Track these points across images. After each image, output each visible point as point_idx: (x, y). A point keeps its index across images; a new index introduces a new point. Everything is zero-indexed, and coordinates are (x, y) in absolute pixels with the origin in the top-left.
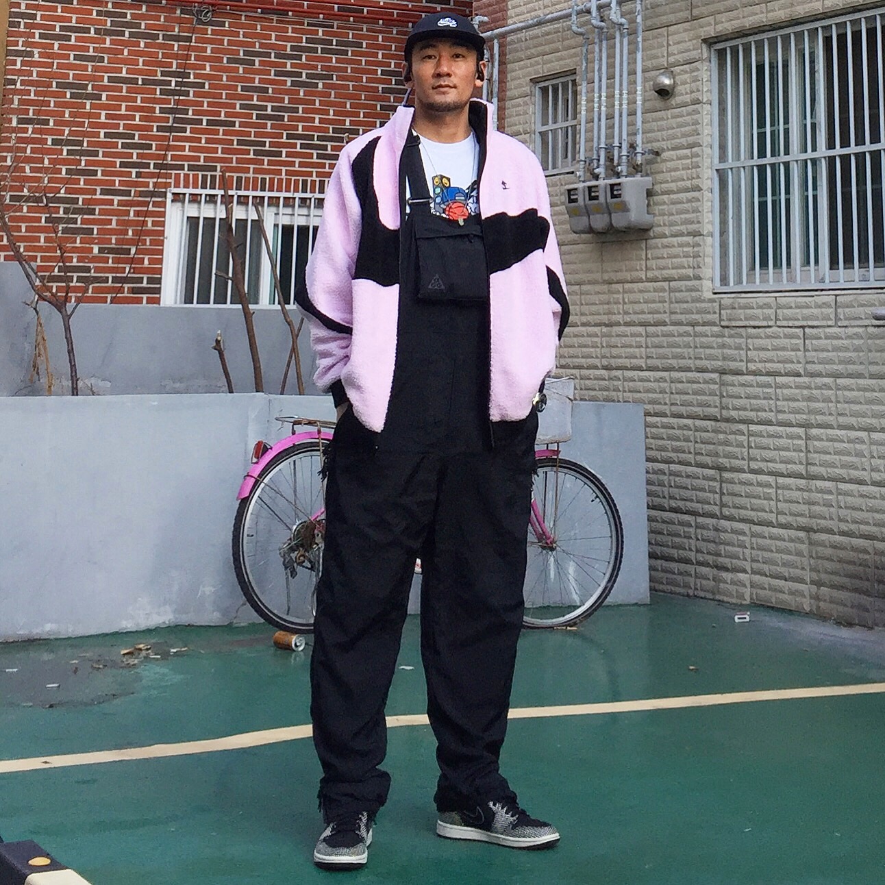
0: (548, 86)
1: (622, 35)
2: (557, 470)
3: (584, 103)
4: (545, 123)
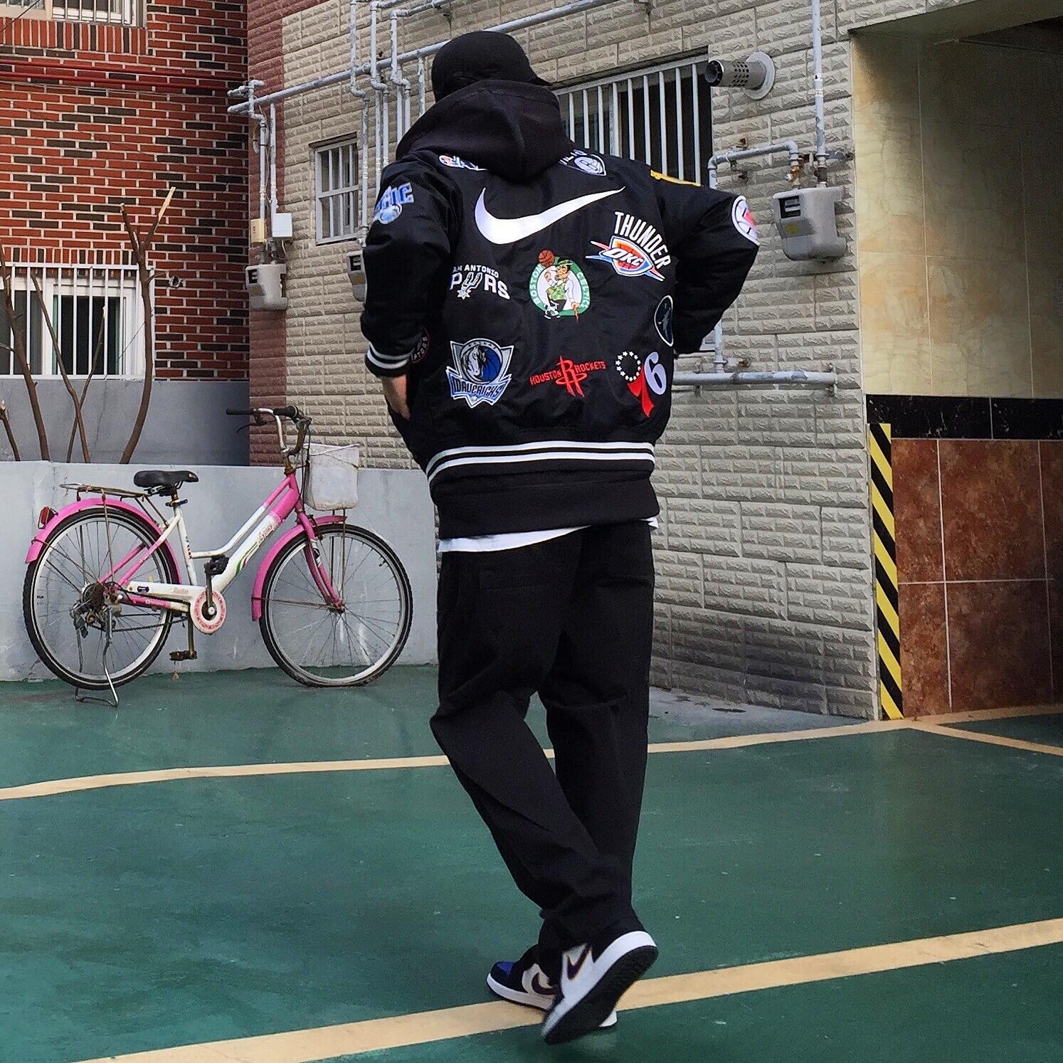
0: (328, 151)
1: (404, 97)
2: (344, 534)
3: (365, 167)
4: (325, 189)
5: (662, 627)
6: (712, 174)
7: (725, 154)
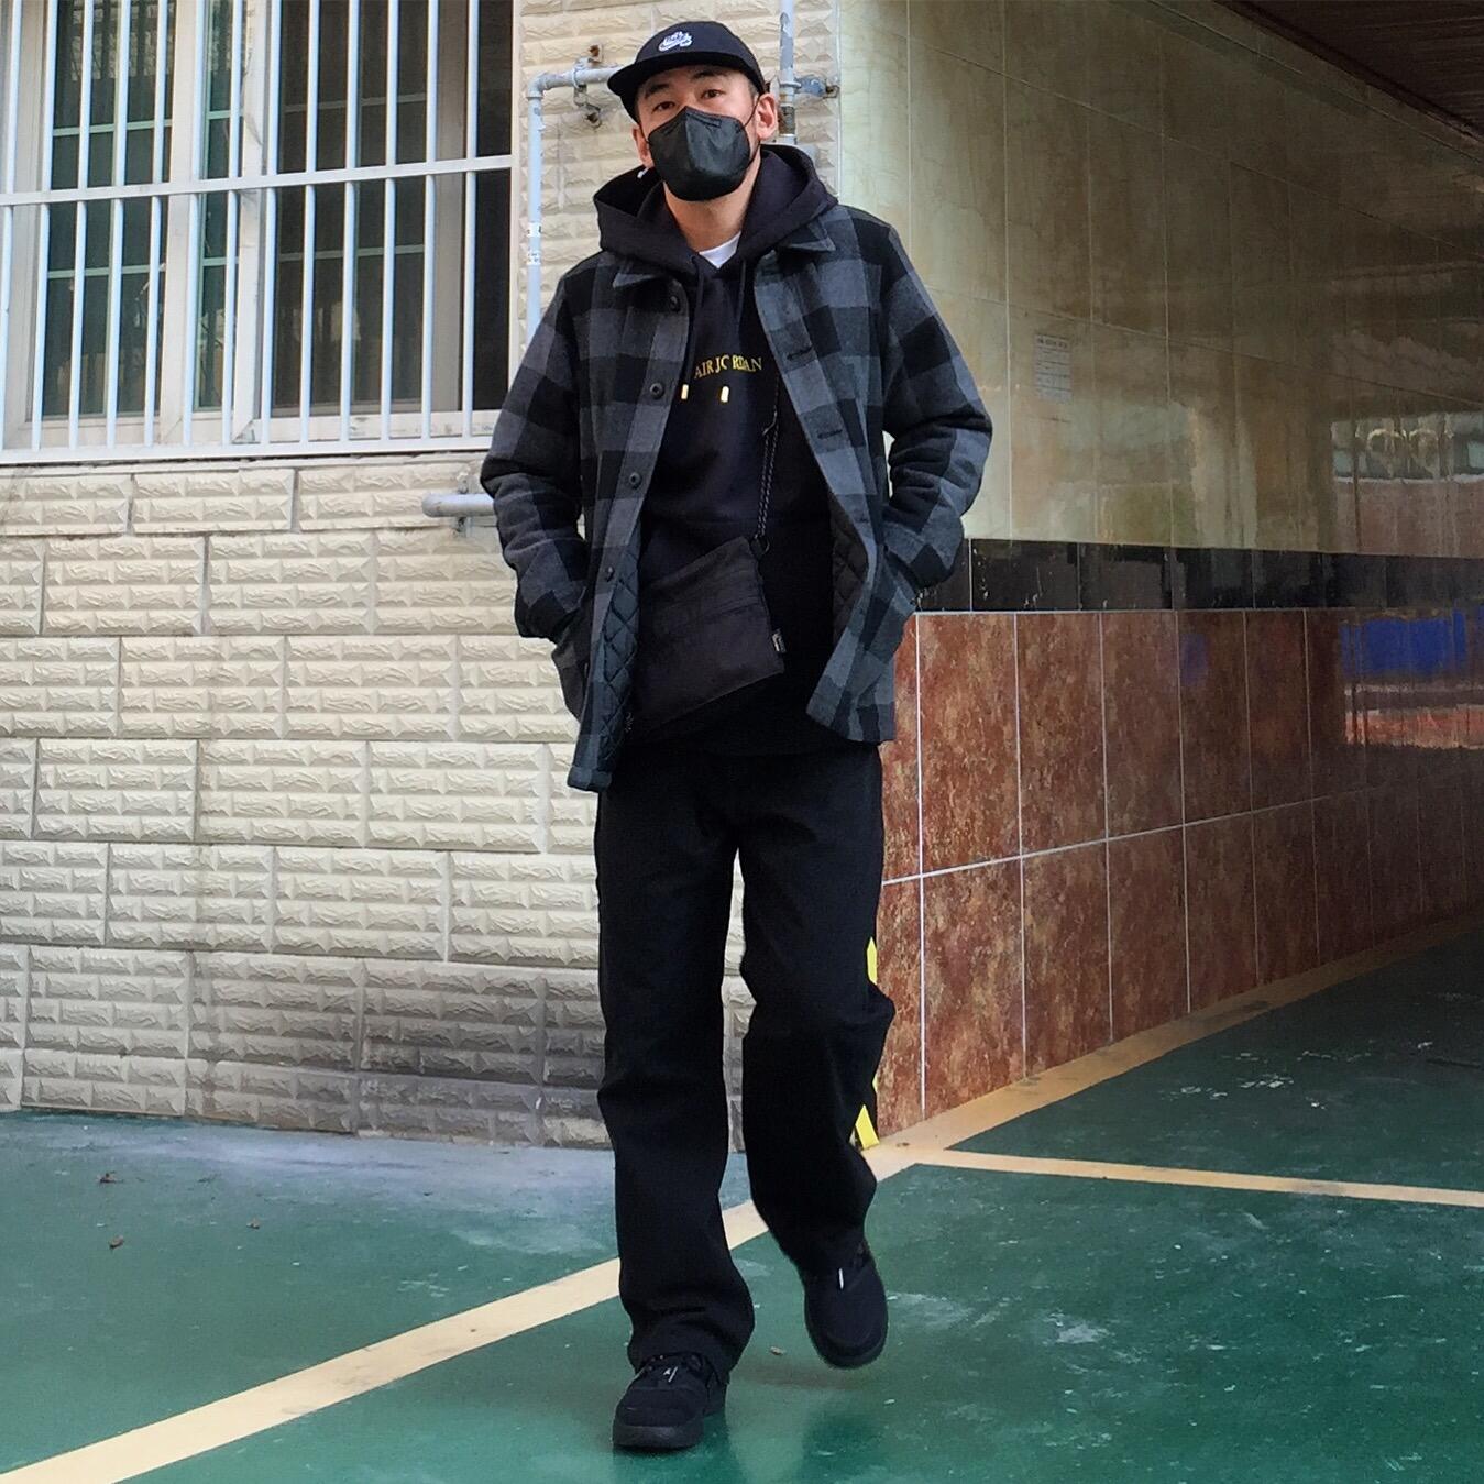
5: (340, 1008)
6: (535, 109)
7: (568, 71)
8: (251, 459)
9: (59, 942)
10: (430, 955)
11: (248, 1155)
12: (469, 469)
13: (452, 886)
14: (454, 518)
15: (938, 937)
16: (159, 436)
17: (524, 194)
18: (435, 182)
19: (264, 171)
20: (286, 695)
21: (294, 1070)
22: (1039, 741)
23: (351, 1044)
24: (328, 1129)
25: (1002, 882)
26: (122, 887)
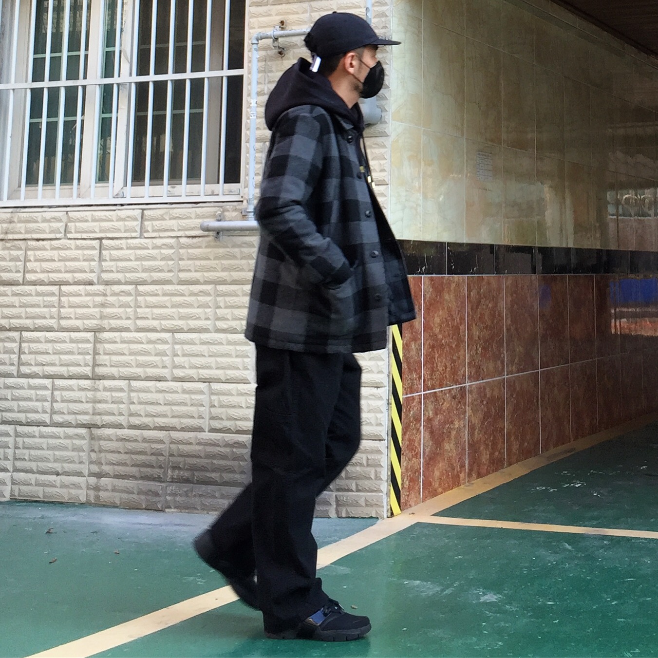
5: (157, 453)
6: (255, 49)
7: (270, 32)
8: (122, 205)
9: (28, 424)
10: (200, 429)
11: (114, 521)
12: (222, 210)
13: (210, 399)
14: (214, 232)
15: (429, 420)
16: (80, 194)
17: (249, 87)
18: (209, 81)
19: (131, 75)
20: (136, 312)
21: (136, 482)
22: (476, 333)
23: (163, 470)
24: (151, 508)
25: (458, 396)
26: (59, 399)
